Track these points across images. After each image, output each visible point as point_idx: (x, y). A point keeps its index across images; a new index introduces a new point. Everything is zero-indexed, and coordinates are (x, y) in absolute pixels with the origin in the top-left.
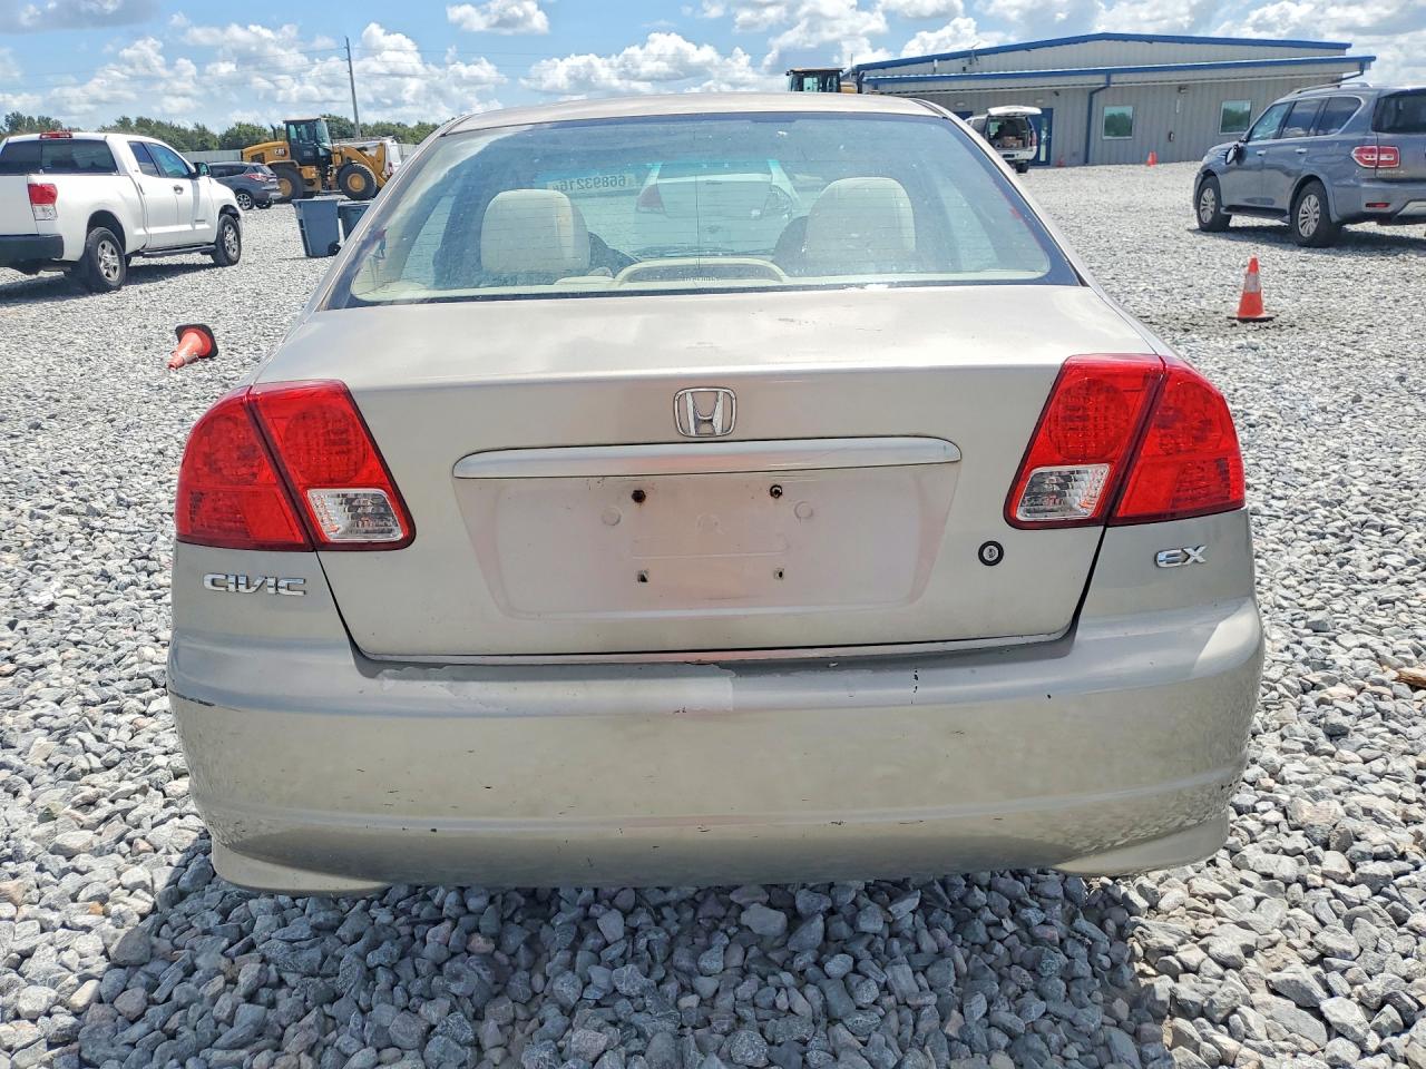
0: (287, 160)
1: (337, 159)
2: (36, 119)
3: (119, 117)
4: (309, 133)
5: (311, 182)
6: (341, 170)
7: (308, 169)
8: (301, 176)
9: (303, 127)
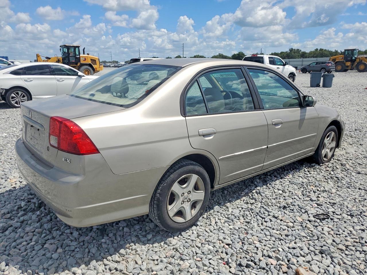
0: (342, 60)
1: (358, 60)
2: (296, 50)
3: (315, 49)
4: (352, 53)
5: (348, 66)
6: (358, 63)
7: (348, 63)
8: (345, 65)
9: (350, 51)
